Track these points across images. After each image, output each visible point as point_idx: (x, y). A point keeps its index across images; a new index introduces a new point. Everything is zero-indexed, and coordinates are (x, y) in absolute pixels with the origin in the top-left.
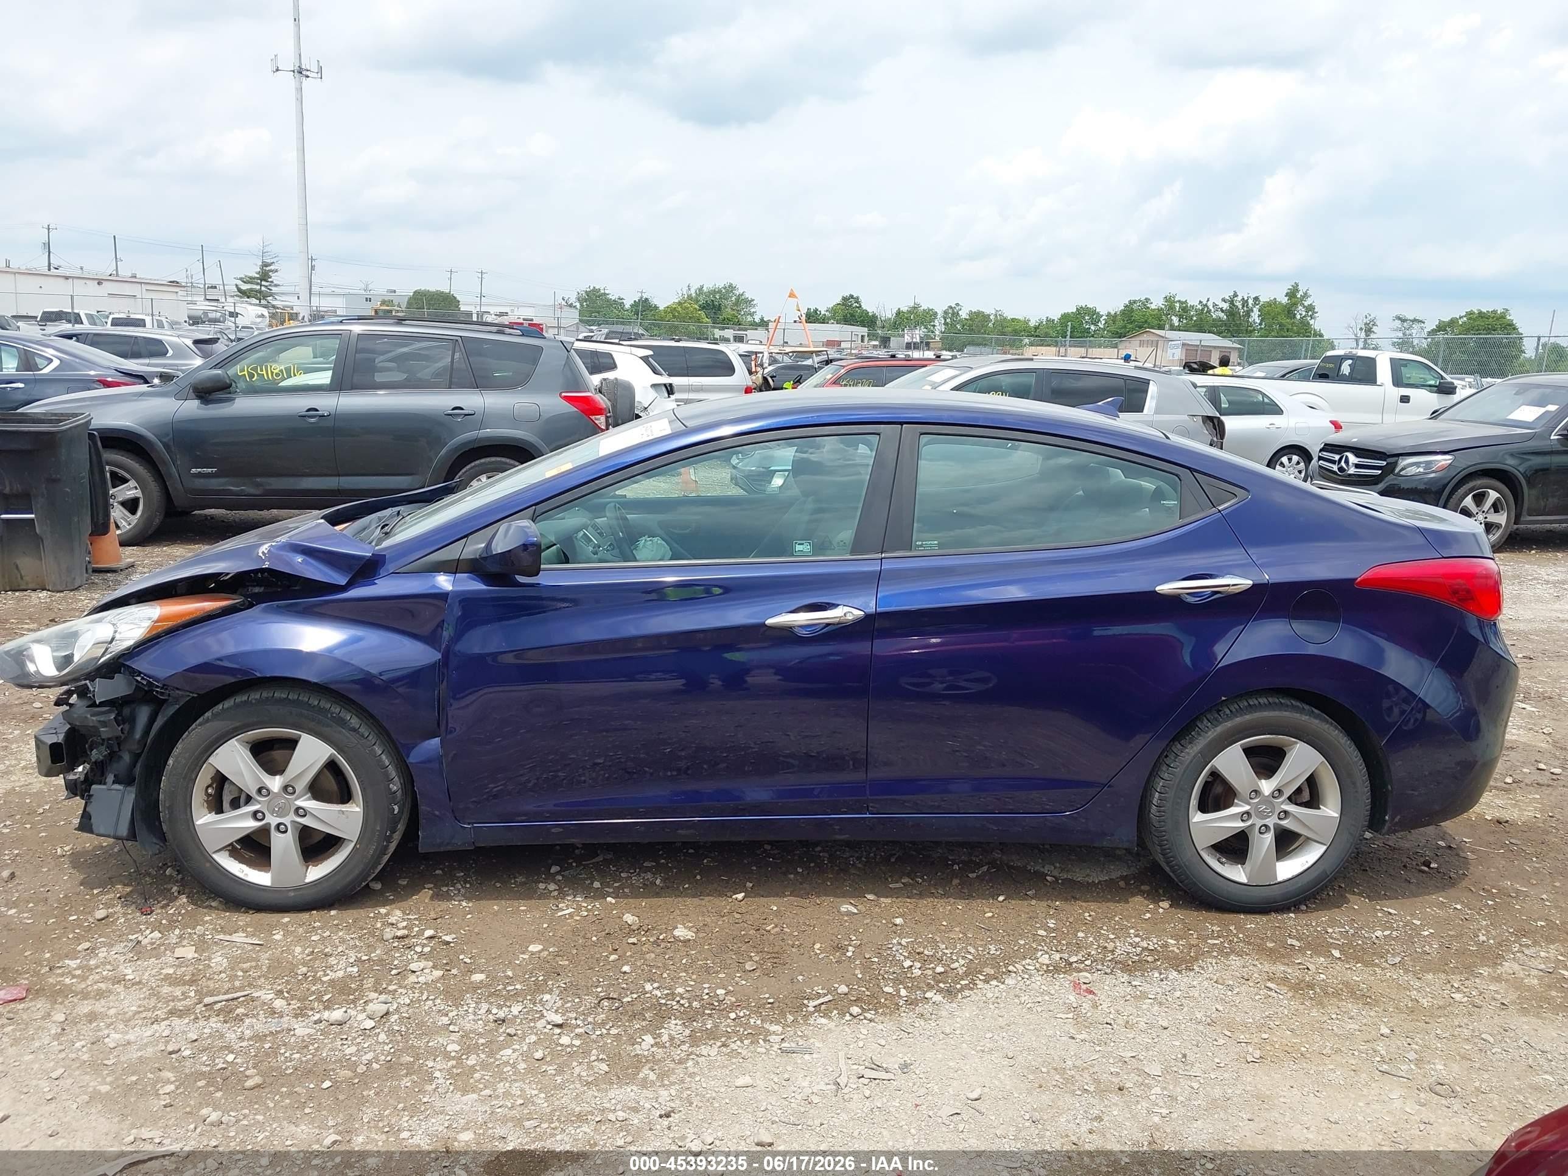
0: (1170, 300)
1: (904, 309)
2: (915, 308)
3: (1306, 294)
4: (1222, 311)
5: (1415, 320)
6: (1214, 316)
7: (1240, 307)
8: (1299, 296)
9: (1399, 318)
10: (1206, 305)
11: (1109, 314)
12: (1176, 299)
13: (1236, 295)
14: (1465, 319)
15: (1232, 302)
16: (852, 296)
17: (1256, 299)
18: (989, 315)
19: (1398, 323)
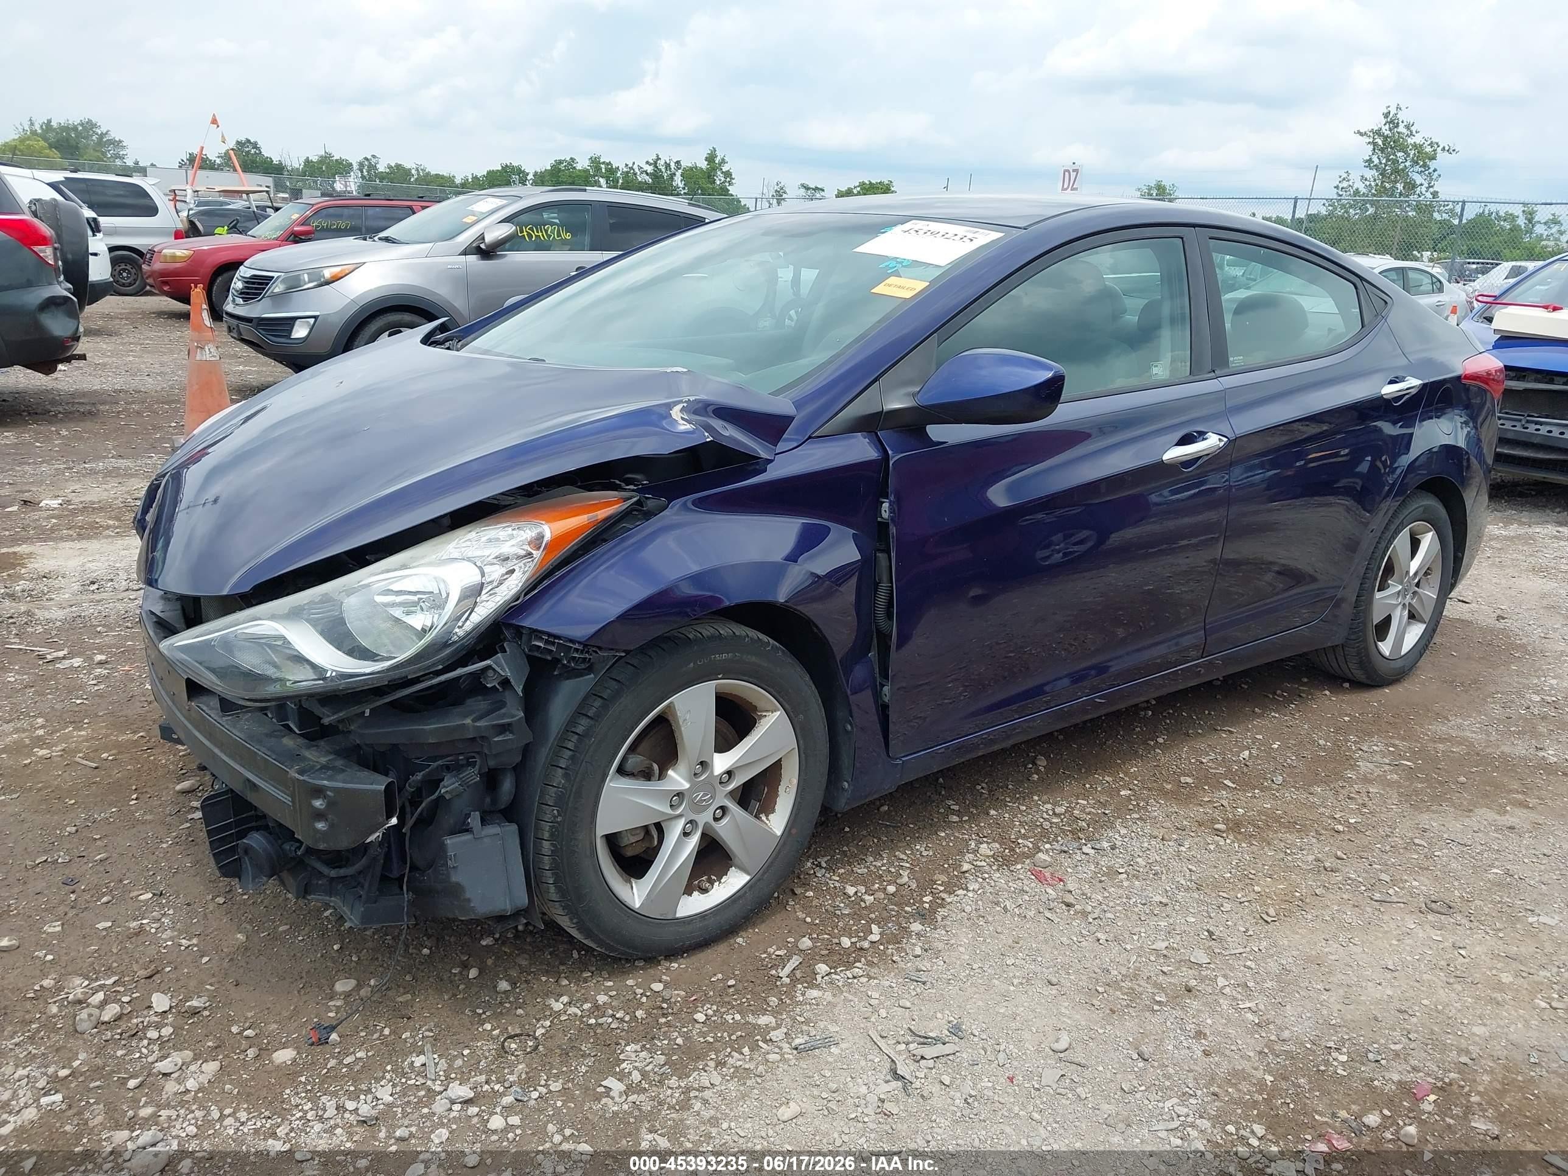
0: (595, 162)
1: (315, 159)
2: (326, 157)
3: (723, 159)
4: (647, 174)
5: (816, 189)
6: (640, 179)
7: (664, 170)
8: (717, 162)
9: (804, 186)
10: (631, 168)
11: (536, 173)
12: (602, 161)
13: (658, 159)
14: (859, 189)
15: (655, 164)
16: (248, 141)
17: (678, 162)
18: (410, 170)
19: (802, 191)
